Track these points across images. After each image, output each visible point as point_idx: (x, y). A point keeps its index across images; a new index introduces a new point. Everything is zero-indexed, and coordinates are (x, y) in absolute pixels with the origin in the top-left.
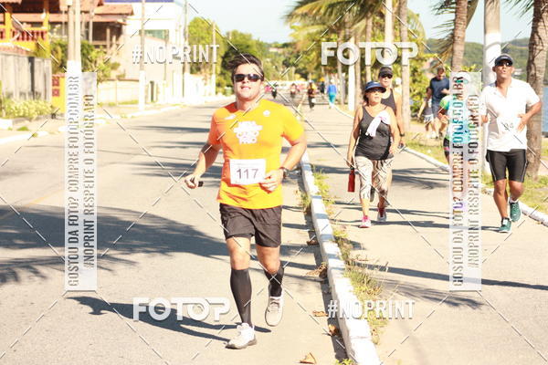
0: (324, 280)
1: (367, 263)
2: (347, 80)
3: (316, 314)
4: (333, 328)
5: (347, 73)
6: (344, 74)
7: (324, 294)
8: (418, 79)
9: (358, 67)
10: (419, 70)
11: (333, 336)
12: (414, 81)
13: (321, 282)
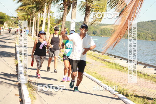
0: (20, 86)
1: (32, 81)
2: (32, 29)
3: (16, 95)
4: (20, 99)
5: (32, 27)
6: (31, 27)
7: (19, 90)
8: (52, 30)
9: (35, 25)
10: (52, 28)
11: (20, 101)
12: (51, 31)
13: (18, 86)
